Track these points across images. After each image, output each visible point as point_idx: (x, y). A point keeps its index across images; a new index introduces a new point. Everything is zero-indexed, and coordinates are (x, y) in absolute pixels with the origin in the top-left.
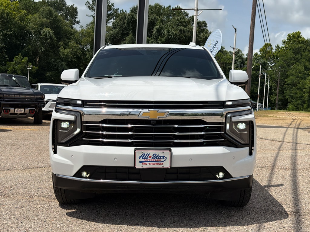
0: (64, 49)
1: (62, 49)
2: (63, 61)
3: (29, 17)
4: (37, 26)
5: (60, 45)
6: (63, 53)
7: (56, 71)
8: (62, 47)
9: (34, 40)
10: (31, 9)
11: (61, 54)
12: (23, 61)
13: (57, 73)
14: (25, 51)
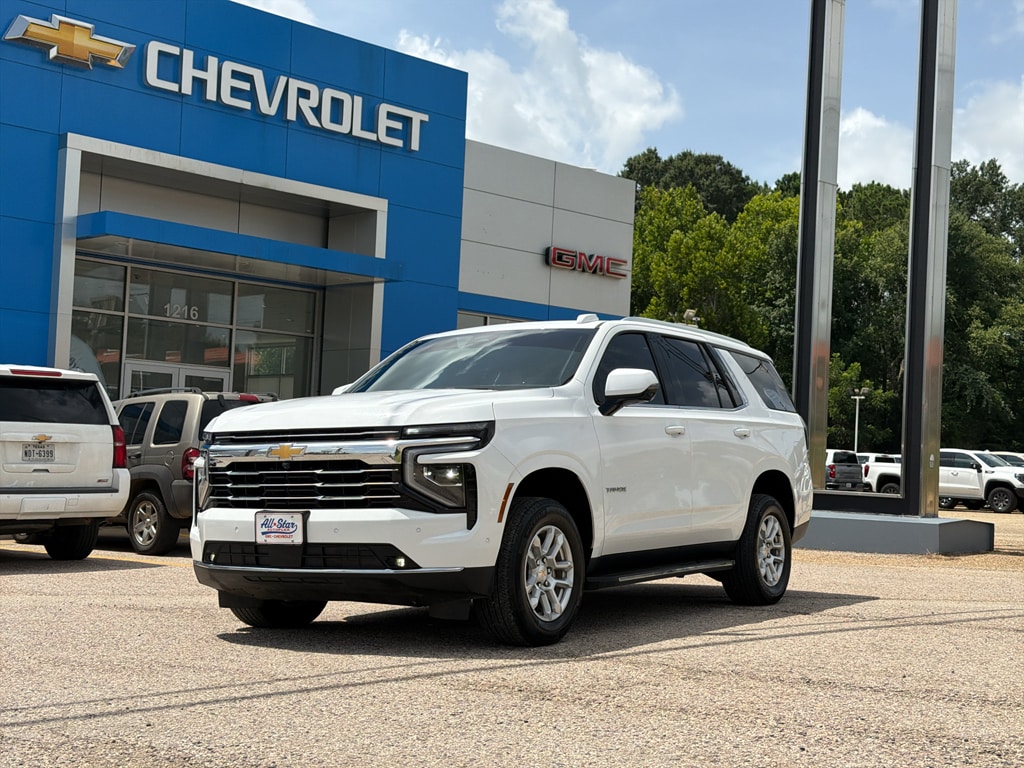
0: (986, 328)
1: (978, 327)
2: (978, 368)
3: (872, 240)
4: (892, 265)
5: (970, 315)
6: (980, 342)
7: (957, 402)
8: (977, 323)
9: (885, 309)
10: (879, 213)
11: (972, 346)
12: (845, 374)
13: (958, 407)
14: (857, 344)
